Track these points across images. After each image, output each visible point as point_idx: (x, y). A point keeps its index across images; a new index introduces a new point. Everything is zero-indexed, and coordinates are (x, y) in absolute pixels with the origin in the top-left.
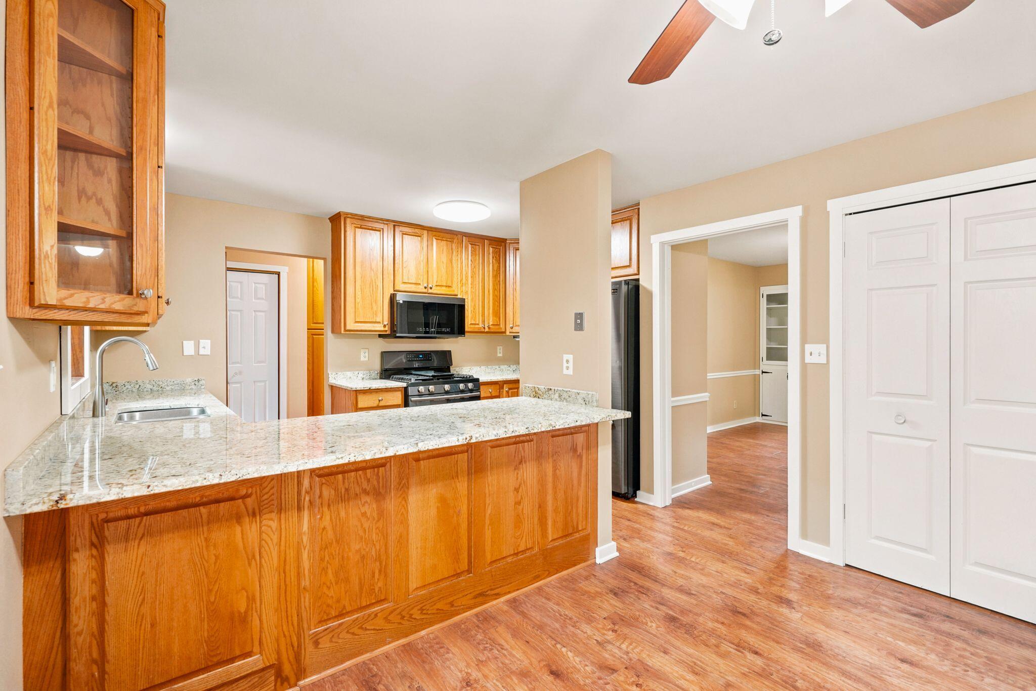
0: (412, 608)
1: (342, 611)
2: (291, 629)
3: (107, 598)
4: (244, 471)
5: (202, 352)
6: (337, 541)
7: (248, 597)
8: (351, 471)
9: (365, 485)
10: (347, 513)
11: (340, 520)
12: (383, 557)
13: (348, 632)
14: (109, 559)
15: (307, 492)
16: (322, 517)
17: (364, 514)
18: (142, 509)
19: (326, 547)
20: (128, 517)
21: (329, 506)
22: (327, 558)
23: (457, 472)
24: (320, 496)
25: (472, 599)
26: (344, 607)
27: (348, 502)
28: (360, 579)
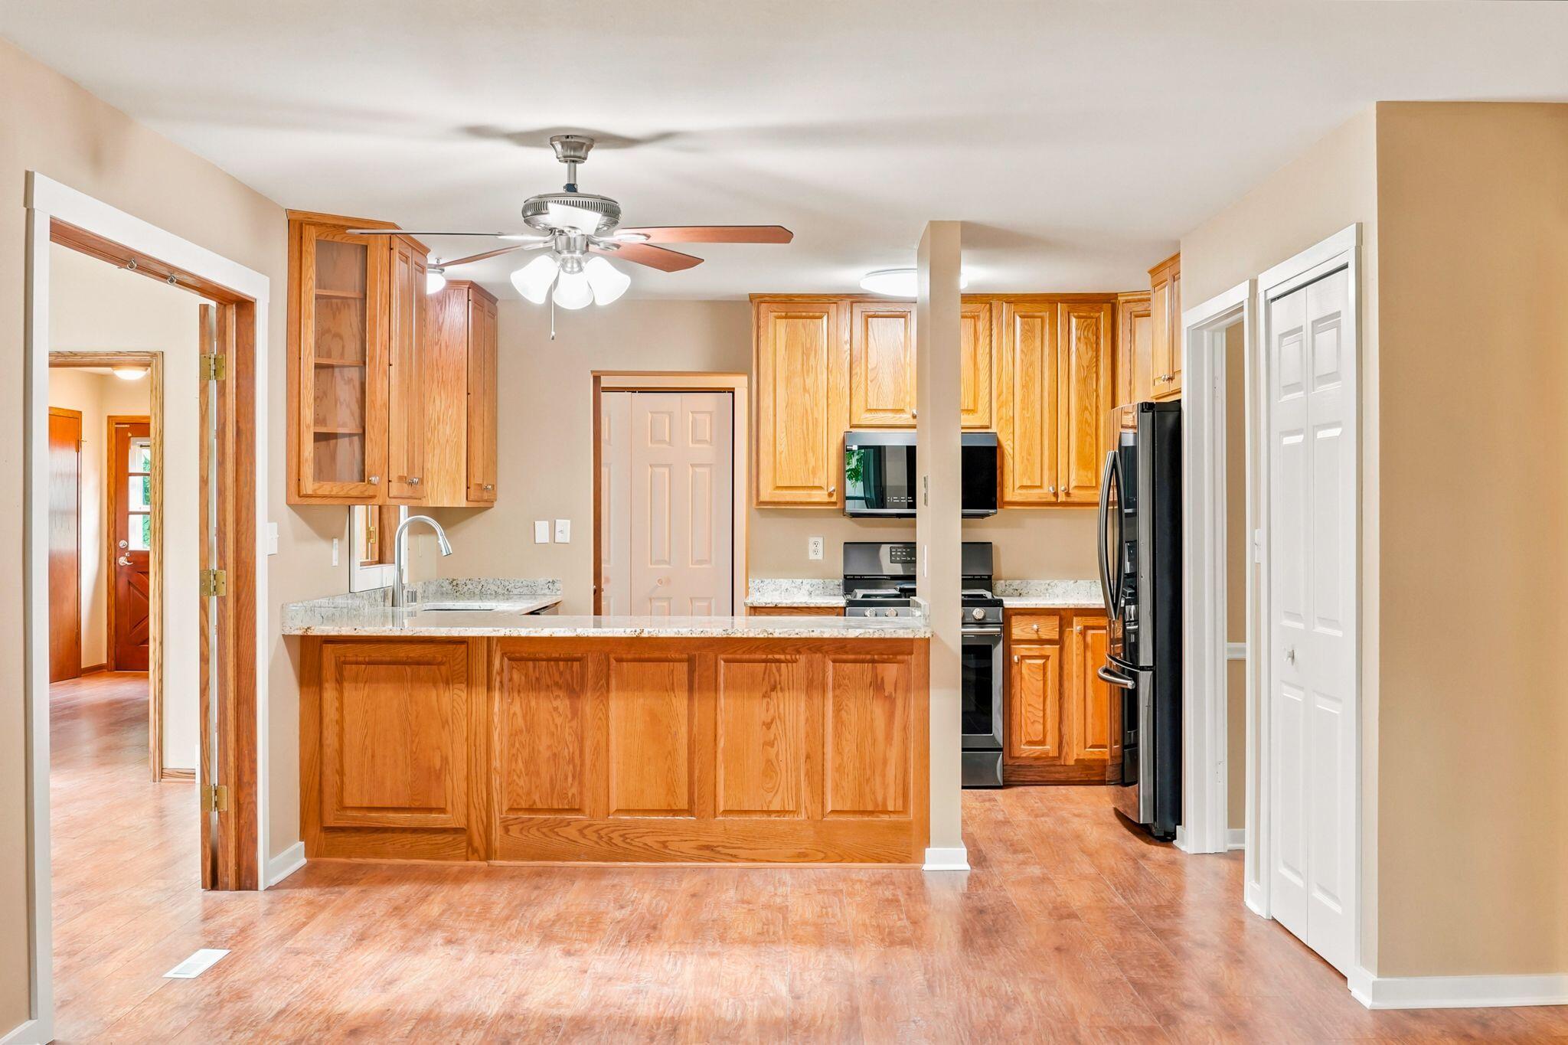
0: (613, 832)
1: (533, 805)
2: (481, 801)
3: (344, 724)
4: (418, 629)
5: (559, 538)
6: (528, 731)
7: (442, 756)
8: (543, 660)
9: (557, 677)
10: (537, 703)
11: (530, 708)
12: (577, 761)
13: (538, 830)
14: (346, 694)
15: (497, 673)
16: (512, 702)
17: (556, 709)
18: (367, 659)
19: (516, 735)
20: (357, 663)
21: (519, 691)
22: (517, 745)
23: (673, 684)
24: (511, 680)
25: (695, 848)
26: (534, 802)
27: (539, 692)
28: (551, 779)
